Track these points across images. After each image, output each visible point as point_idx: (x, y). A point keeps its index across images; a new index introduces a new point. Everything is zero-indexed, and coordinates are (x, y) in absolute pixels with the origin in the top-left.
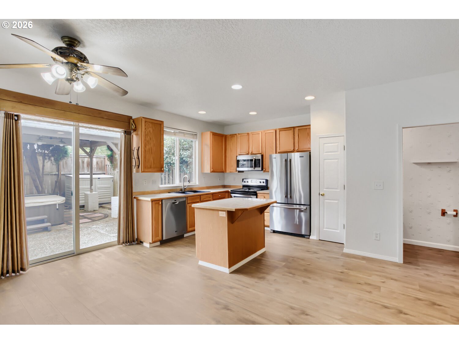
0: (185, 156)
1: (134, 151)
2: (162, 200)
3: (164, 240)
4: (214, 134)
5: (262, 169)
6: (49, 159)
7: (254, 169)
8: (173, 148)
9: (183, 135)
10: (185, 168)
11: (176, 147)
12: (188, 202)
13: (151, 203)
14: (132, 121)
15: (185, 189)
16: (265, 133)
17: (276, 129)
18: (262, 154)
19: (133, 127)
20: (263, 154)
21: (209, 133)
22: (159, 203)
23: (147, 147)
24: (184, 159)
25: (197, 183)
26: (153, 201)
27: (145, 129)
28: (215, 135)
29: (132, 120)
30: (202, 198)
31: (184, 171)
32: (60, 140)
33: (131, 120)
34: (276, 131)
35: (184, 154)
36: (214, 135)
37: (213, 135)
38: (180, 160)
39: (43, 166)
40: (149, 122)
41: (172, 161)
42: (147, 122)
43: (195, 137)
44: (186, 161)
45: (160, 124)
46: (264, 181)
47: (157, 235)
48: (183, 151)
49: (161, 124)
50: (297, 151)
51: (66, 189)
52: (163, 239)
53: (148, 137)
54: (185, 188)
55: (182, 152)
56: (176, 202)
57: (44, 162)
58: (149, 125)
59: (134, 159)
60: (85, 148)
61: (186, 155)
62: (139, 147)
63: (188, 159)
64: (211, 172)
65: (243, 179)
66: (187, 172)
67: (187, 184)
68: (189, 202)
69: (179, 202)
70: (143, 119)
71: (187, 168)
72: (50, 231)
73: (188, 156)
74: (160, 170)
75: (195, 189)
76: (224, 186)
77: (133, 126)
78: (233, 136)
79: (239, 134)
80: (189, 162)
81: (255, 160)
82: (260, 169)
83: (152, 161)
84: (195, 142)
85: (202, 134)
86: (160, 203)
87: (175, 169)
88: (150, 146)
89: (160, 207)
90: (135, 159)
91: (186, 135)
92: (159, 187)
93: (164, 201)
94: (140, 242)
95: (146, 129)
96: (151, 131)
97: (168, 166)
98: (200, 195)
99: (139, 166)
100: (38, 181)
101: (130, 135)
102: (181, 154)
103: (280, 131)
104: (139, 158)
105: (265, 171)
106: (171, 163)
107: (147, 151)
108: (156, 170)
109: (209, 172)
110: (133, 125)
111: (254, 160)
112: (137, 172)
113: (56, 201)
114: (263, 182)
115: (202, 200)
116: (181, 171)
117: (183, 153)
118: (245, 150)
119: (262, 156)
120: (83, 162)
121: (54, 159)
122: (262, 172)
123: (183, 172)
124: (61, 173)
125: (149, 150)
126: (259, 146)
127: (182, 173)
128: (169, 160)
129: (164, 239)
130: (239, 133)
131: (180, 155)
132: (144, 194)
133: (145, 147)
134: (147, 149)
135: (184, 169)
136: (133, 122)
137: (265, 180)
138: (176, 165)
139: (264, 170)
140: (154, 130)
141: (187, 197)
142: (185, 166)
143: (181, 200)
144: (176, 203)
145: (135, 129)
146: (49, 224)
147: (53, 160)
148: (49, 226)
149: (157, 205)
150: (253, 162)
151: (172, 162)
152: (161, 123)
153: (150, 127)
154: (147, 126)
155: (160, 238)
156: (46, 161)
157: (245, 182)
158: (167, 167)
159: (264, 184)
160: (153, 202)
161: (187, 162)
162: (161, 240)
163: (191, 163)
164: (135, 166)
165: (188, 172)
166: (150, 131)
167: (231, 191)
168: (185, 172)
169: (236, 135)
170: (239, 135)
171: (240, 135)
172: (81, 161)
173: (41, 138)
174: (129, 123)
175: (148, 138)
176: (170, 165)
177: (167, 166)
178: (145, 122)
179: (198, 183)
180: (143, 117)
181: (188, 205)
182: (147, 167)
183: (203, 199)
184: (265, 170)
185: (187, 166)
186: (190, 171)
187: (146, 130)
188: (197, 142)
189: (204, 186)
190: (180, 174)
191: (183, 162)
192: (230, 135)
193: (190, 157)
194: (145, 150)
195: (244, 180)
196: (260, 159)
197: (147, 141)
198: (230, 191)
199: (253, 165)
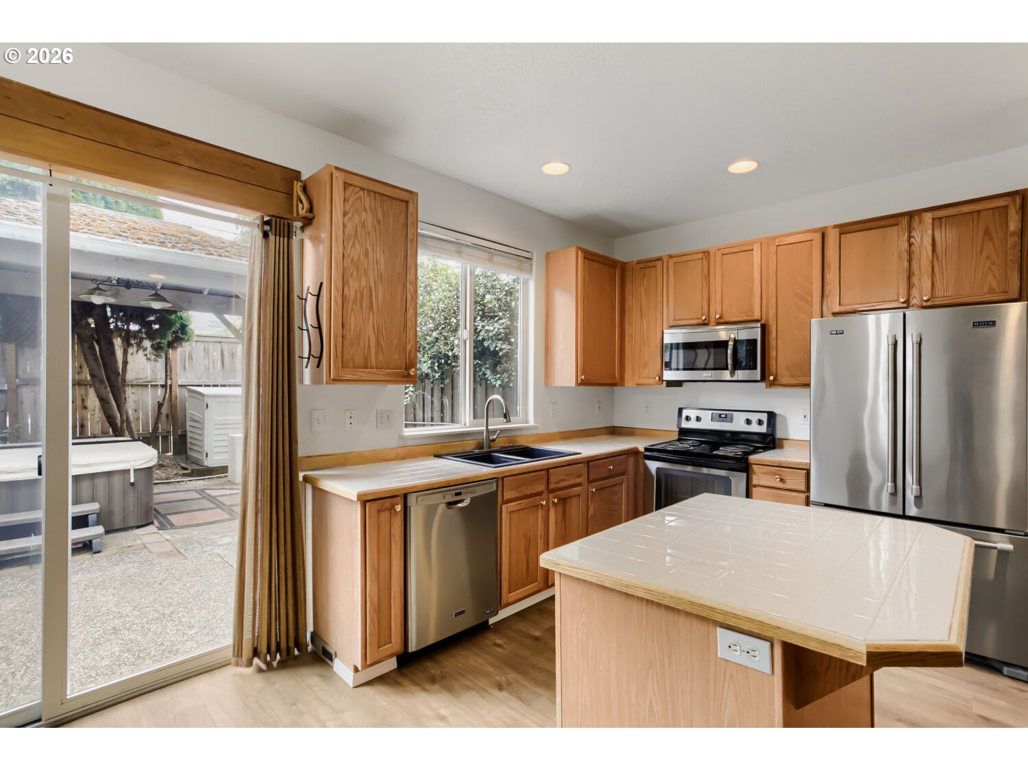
0: (491, 334)
1: (306, 300)
2: (405, 496)
3: (413, 653)
4: (589, 257)
5: (764, 378)
6: (139, 345)
7: (732, 374)
8: (455, 313)
9: (485, 255)
10: (488, 373)
11: (462, 309)
12: (505, 498)
13: (358, 509)
14: (297, 187)
15: (494, 440)
16: (778, 246)
17: (826, 228)
18: (763, 322)
19: (303, 208)
20: (767, 320)
21: (573, 250)
22: (393, 507)
23: (353, 285)
24: (486, 344)
25: (531, 422)
26: (366, 501)
27: (345, 214)
28: (592, 260)
29: (299, 184)
30: (552, 479)
31: (487, 380)
32: (154, 292)
33: (295, 182)
34: (823, 236)
35: (487, 328)
36: (589, 259)
37: (585, 258)
38: (475, 348)
39: (125, 363)
40: (362, 189)
41: (452, 350)
42: (351, 189)
43: (526, 265)
44: (492, 350)
45: (402, 201)
46: (764, 417)
47: (384, 638)
48: (483, 321)
49: (407, 202)
50: (929, 304)
51: (188, 423)
52: (410, 651)
53: (357, 245)
54: (491, 438)
55: (480, 324)
56: (462, 501)
57: (125, 353)
58: (360, 198)
59: (305, 332)
60: (227, 316)
61: (492, 331)
62: (321, 284)
63: (499, 345)
64: (578, 384)
65: (680, 410)
66: (494, 383)
67: (497, 424)
68: (507, 496)
69: (472, 499)
70: (336, 174)
71: (494, 372)
72: (99, 552)
73: (498, 334)
74: (404, 377)
75: (523, 442)
76: (614, 431)
77: (300, 206)
78: (648, 264)
79: (670, 256)
80: (501, 354)
81: (736, 342)
82: (757, 374)
83: (373, 340)
84: (526, 282)
85: (548, 255)
86: (399, 508)
87: (458, 374)
88: (363, 283)
89: (398, 523)
90: (308, 330)
91: (495, 257)
92: (402, 437)
93: (412, 500)
94: (321, 656)
95: (350, 215)
96: (369, 224)
97: (440, 364)
98: (547, 470)
99: (320, 358)
100: (113, 402)
101: (289, 237)
102: (476, 329)
103: (840, 234)
104: (320, 328)
105: (772, 384)
106: (448, 357)
107: (351, 299)
108: (388, 375)
109: (573, 384)
110: (301, 202)
111: (731, 343)
112: (316, 380)
113: (129, 461)
114: (760, 422)
115: (552, 486)
116: (478, 379)
117: (483, 327)
118: (694, 312)
119: (764, 328)
120: (233, 355)
121: (152, 346)
122: (763, 385)
123: (483, 385)
124: (177, 382)
125: (359, 295)
126: (752, 290)
127: (478, 386)
128: (443, 349)
129: (413, 647)
130: (672, 252)
131: (476, 332)
132: (341, 462)
133: (345, 283)
134: (351, 292)
135: (484, 374)
136: (305, 189)
137: (766, 415)
138: (461, 361)
139: (771, 378)
140: (379, 221)
141: (503, 478)
142: (488, 366)
143: (481, 491)
144: (460, 505)
145: (309, 215)
146: (100, 529)
147: (149, 349)
148: (99, 536)
149: (385, 516)
150: (730, 352)
151: (450, 354)
152: (405, 196)
153: (365, 210)
154: (351, 202)
155: (396, 645)
156: (130, 350)
157: (688, 418)
158: (436, 368)
159: (763, 429)
160: (368, 504)
161: (495, 353)
162: (403, 651)
163: (509, 356)
164: (309, 358)
165: (499, 382)
166: (363, 224)
167: (646, 449)
168: (488, 382)
169: (659, 259)
170: (672, 262)
171: (675, 260)
172: (229, 353)
173: (100, 286)
174: (290, 195)
175: (355, 252)
176: (446, 362)
177: (436, 364)
178: (346, 185)
179: (535, 422)
180: (337, 168)
181: (504, 507)
182: (351, 365)
183: (557, 483)
184: (774, 379)
185: (495, 366)
186: (502, 381)
187: (347, 218)
188: (532, 284)
189: (554, 429)
190: (475, 390)
191: (483, 354)
192: (639, 262)
193: (507, 336)
194: (344, 298)
195: (685, 413)
196: (755, 340)
197: (352, 261)
198: (642, 449)
199: (730, 361)
